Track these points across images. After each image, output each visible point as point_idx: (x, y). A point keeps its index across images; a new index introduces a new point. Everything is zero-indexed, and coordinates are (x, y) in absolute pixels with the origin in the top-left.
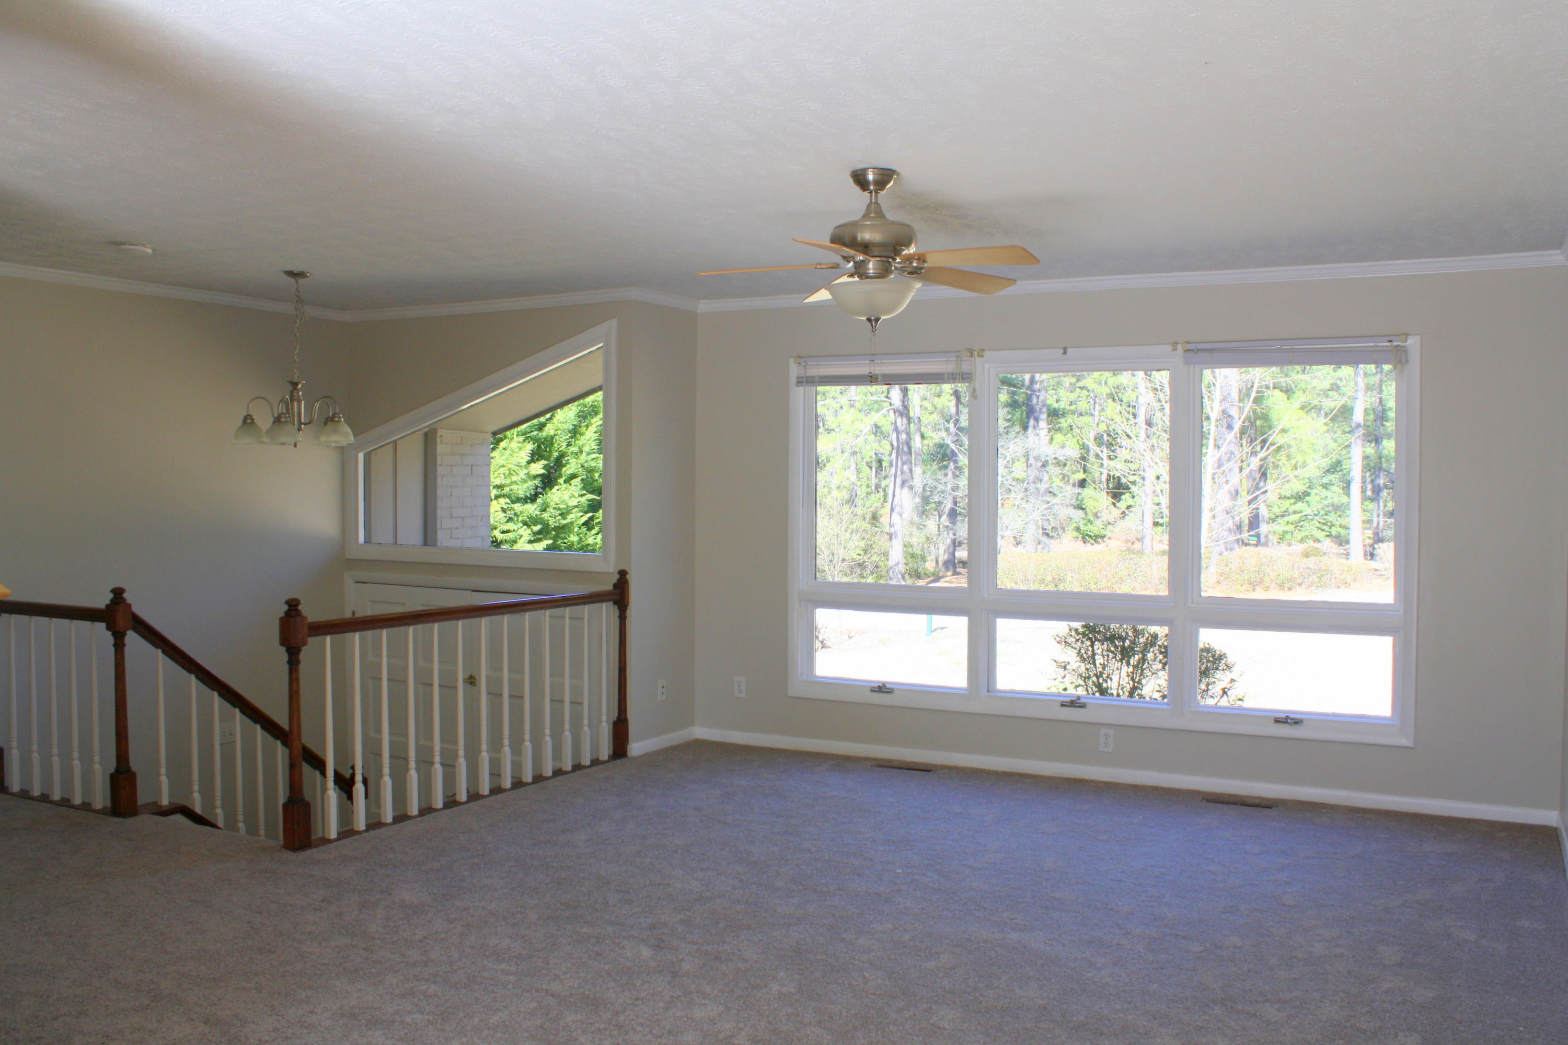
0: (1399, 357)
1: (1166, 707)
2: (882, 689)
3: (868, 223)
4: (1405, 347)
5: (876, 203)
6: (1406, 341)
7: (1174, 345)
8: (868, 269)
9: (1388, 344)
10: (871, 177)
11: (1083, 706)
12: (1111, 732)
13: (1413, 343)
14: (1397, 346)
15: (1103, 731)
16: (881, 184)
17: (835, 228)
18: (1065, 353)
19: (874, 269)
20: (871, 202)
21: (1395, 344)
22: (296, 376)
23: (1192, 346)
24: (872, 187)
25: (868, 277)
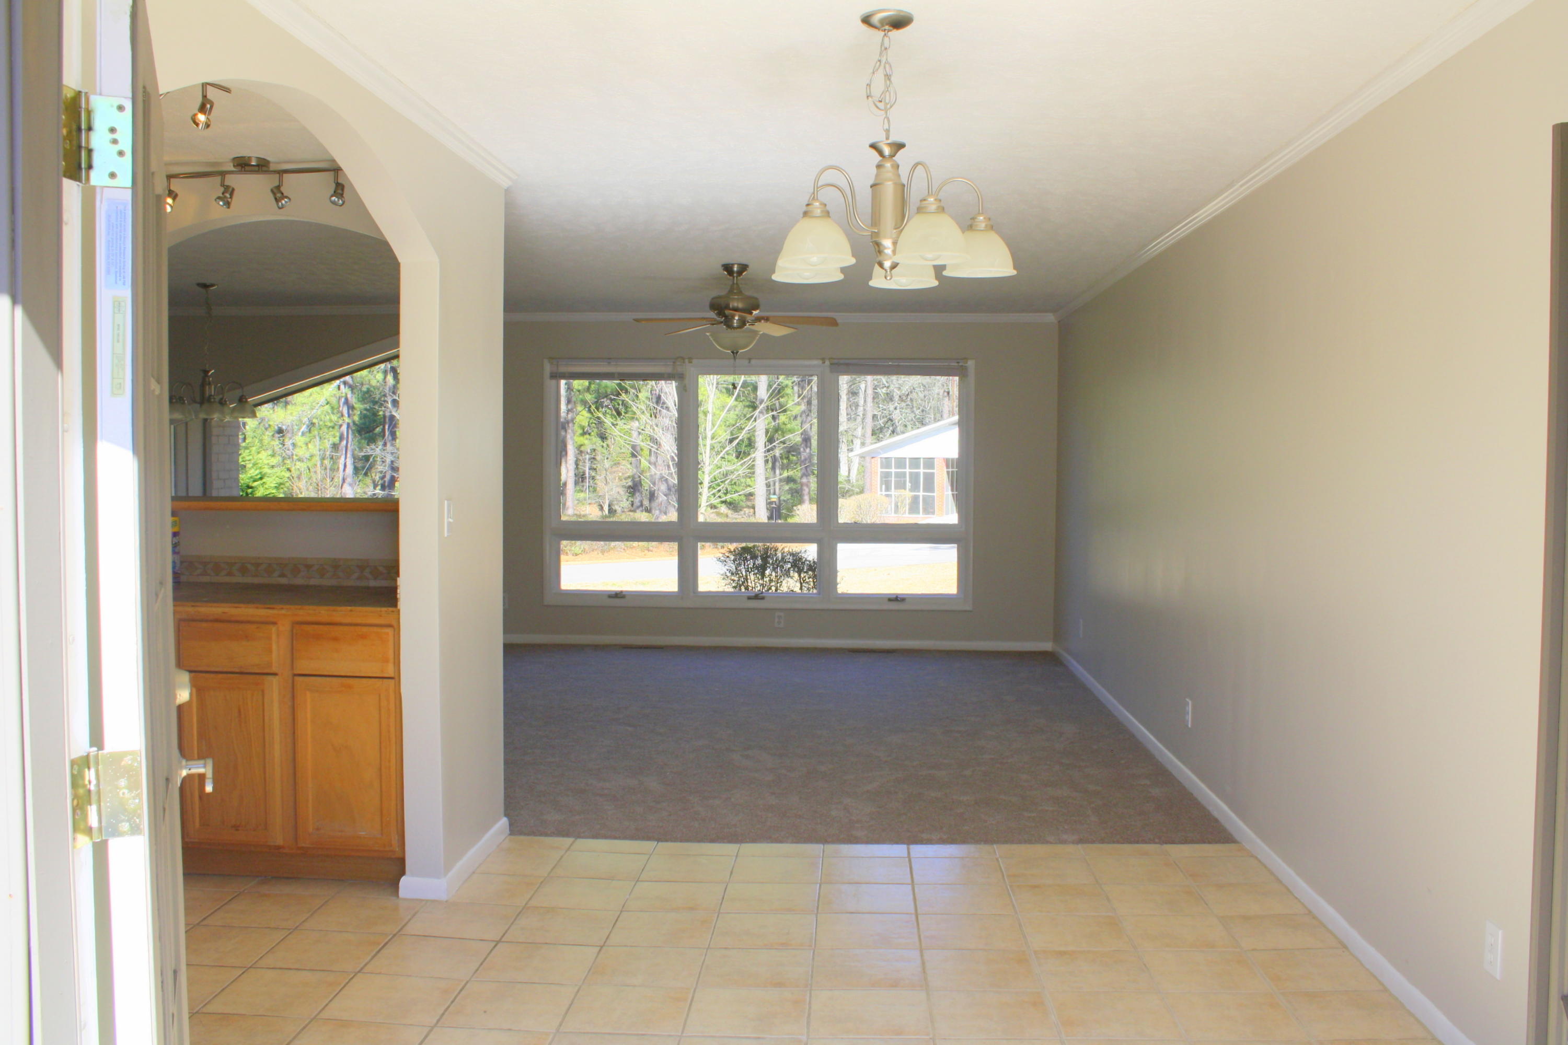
0: (961, 372)
1: (815, 596)
2: (618, 595)
3: (736, 297)
4: (965, 366)
5: (737, 284)
6: (967, 363)
7: (823, 360)
8: (734, 323)
9: (956, 364)
10: (735, 269)
11: (763, 598)
12: (782, 614)
13: (971, 364)
14: (962, 366)
15: (777, 614)
16: (740, 273)
17: (713, 299)
18: (749, 362)
19: (737, 323)
20: (733, 283)
21: (960, 364)
22: (207, 366)
23: (836, 361)
24: (735, 275)
25: (734, 328)
